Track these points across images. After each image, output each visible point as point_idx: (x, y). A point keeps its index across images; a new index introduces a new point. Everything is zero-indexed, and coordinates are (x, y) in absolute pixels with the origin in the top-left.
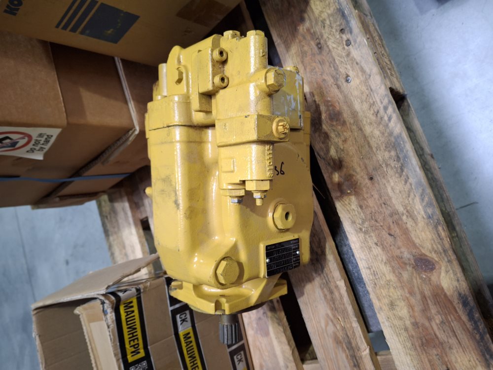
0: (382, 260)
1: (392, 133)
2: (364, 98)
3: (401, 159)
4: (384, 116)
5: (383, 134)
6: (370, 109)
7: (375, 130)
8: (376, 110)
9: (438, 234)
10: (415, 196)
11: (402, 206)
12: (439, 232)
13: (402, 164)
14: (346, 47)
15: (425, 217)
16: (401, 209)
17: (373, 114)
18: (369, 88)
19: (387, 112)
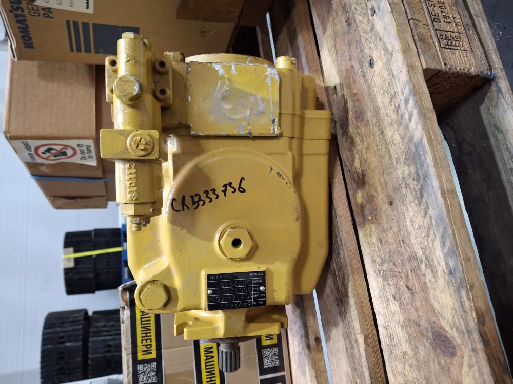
0: (399, 322)
1: (412, 138)
2: (386, 88)
3: (421, 178)
4: (405, 113)
5: (403, 139)
6: (391, 104)
7: (396, 133)
8: (397, 105)
9: (461, 302)
10: (435, 236)
11: (421, 248)
12: (462, 300)
13: (421, 186)
14: (371, 18)
15: (446, 271)
16: (420, 253)
17: (394, 111)
18: (391, 74)
19: (408, 106)
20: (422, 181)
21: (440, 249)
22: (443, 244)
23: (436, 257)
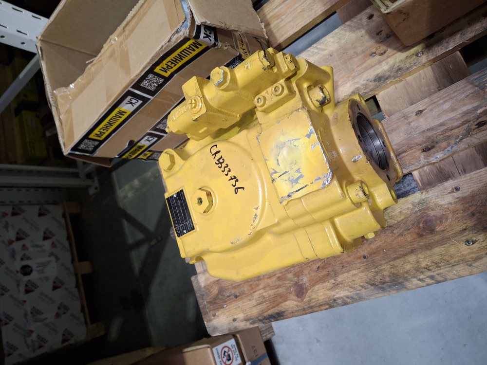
1: (407, 281)
2: (446, 258)
4: (424, 275)
5: (407, 272)
6: (433, 262)
7: (411, 266)
8: (431, 268)
10: (351, 292)
11: (342, 281)
13: (377, 285)
15: (335, 297)
16: (340, 279)
17: (427, 265)
20: (380, 286)
21: (345, 295)
22: (348, 297)
23: (340, 291)
